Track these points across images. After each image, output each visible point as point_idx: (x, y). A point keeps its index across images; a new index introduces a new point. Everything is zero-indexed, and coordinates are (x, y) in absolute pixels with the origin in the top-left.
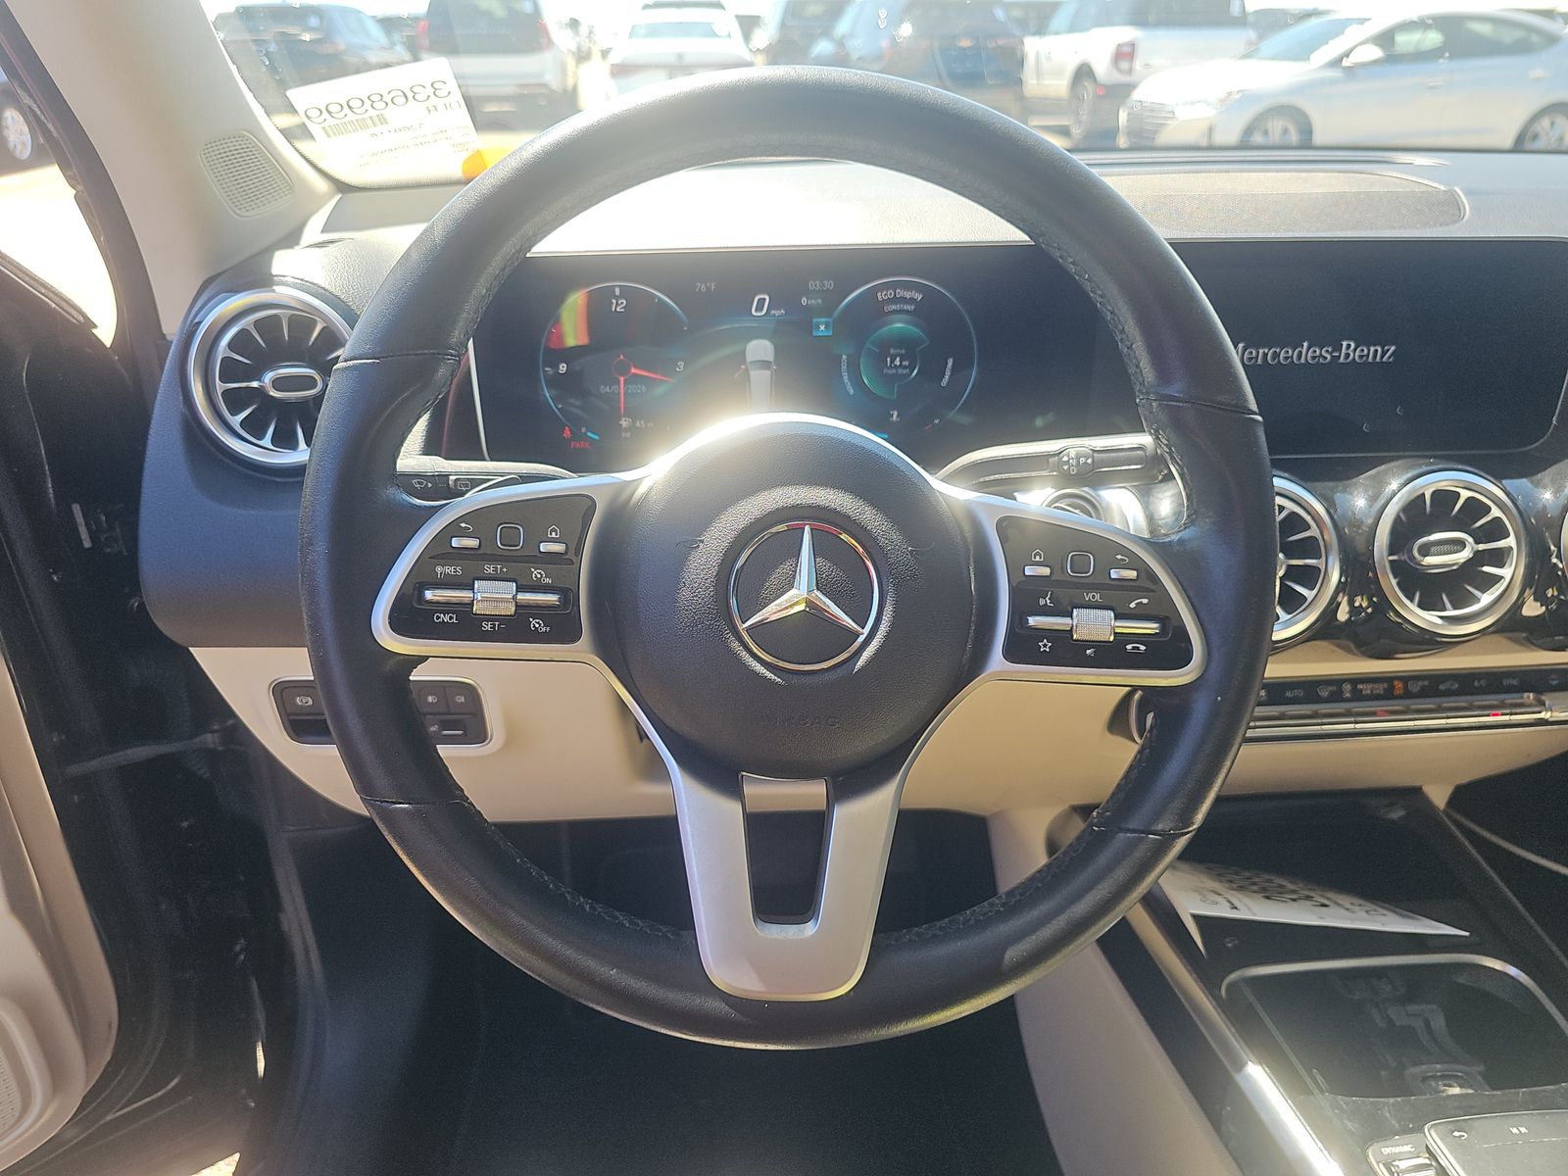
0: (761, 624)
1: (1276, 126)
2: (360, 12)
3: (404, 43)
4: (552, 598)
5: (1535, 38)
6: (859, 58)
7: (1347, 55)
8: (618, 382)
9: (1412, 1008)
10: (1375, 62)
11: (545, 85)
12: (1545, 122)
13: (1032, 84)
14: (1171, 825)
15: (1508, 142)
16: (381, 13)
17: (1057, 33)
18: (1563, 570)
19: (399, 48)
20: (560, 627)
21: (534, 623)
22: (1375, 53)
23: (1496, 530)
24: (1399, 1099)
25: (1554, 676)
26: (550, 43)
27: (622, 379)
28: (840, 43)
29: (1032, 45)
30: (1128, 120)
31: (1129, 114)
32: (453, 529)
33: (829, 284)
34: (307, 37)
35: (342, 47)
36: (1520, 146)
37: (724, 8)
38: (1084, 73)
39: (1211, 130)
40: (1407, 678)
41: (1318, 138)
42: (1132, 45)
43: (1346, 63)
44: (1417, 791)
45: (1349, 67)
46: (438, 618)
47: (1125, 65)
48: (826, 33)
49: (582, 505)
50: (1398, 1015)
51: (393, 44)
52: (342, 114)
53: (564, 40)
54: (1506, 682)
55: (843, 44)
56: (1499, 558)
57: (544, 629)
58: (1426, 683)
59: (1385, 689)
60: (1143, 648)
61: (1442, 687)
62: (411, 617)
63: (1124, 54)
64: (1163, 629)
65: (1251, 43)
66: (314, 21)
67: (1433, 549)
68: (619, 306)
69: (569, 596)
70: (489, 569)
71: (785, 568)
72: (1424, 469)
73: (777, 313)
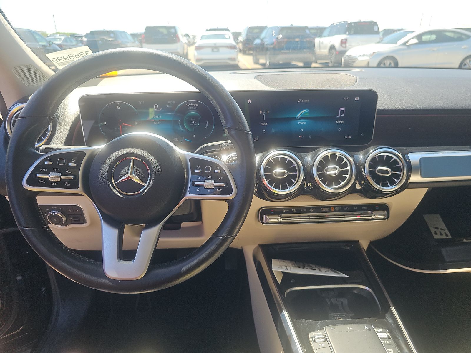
0: (121, 182)
1: (387, 62)
2: (126, 32)
3: (138, 41)
4: (71, 177)
5: (463, 37)
6: (267, 44)
7: (408, 41)
8: (120, 127)
9: (338, 299)
10: (416, 44)
11: (178, 52)
12: (468, 61)
13: (318, 51)
14: (226, 235)
15: (457, 66)
16: (132, 33)
17: (324, 37)
18: (366, 176)
19: (137, 42)
20: (74, 184)
21: (66, 183)
22: (415, 41)
23: (346, 165)
24: (323, 321)
25: (377, 206)
26: (179, 41)
27: (121, 126)
28: (262, 40)
29: (317, 40)
30: (344, 61)
31: (345, 59)
32: (46, 159)
33: (173, 102)
34: (110, 39)
35: (120, 42)
36: (460, 68)
37: (229, 31)
38: (332, 48)
39: (368, 63)
40: (335, 207)
41: (400, 65)
42: (346, 40)
43: (407, 44)
44: (357, 242)
45: (408, 45)
46: (40, 181)
47: (344, 45)
48: (258, 37)
49: (82, 154)
50: (334, 301)
51: (135, 41)
52: (62, 60)
53: (184, 40)
54: (363, 208)
55: (263, 40)
56: (346, 172)
57: (68, 185)
58: (340, 208)
59: (329, 209)
60: (221, 190)
61: (345, 209)
62: (33, 181)
63: (344, 42)
64: (226, 185)
65: (380, 39)
66: (112, 35)
67: (329, 170)
68: (119, 107)
69: (76, 177)
70: (55, 170)
71: (126, 169)
72: (327, 149)
73: (160, 109)
